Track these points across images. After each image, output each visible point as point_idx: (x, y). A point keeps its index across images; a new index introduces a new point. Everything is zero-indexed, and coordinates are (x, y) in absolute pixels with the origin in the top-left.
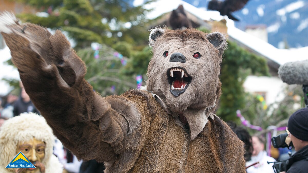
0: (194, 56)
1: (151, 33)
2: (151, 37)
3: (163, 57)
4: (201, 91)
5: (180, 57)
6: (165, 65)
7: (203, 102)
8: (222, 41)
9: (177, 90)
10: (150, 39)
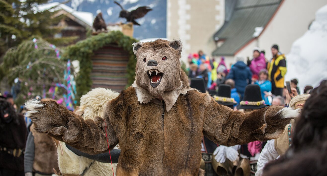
0: (162, 59)
1: (134, 46)
2: (134, 49)
3: (143, 62)
4: (170, 80)
5: (154, 63)
6: (145, 68)
7: (173, 87)
8: (180, 45)
9: (155, 83)
10: (134, 50)
